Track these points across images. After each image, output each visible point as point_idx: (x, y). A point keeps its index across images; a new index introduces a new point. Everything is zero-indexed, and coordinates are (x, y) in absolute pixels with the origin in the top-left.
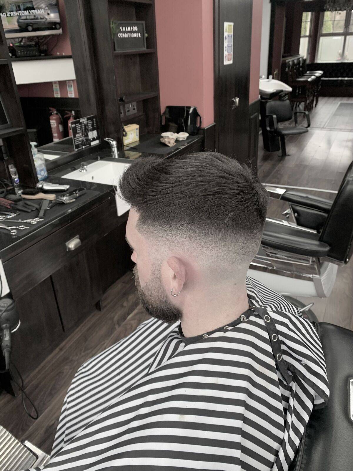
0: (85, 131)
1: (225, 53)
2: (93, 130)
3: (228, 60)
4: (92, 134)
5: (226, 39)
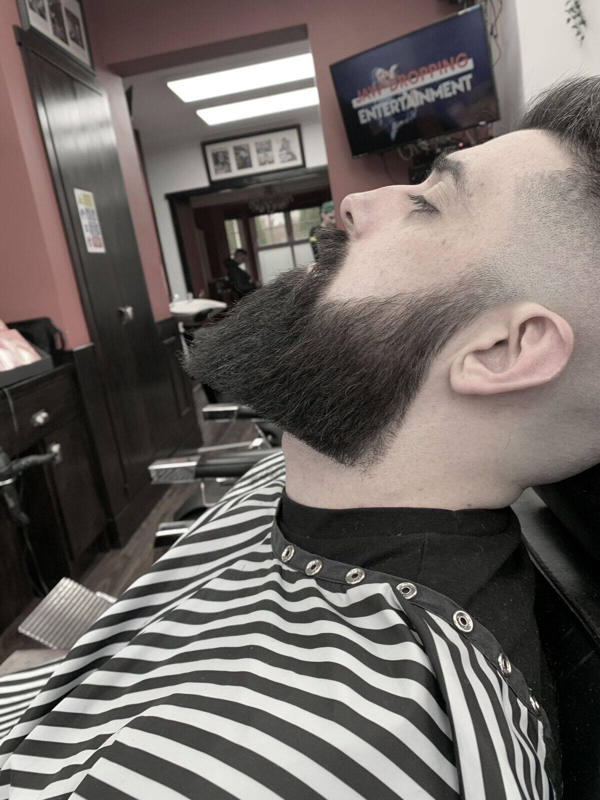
1: (87, 235)
3: (96, 246)
5: (83, 213)
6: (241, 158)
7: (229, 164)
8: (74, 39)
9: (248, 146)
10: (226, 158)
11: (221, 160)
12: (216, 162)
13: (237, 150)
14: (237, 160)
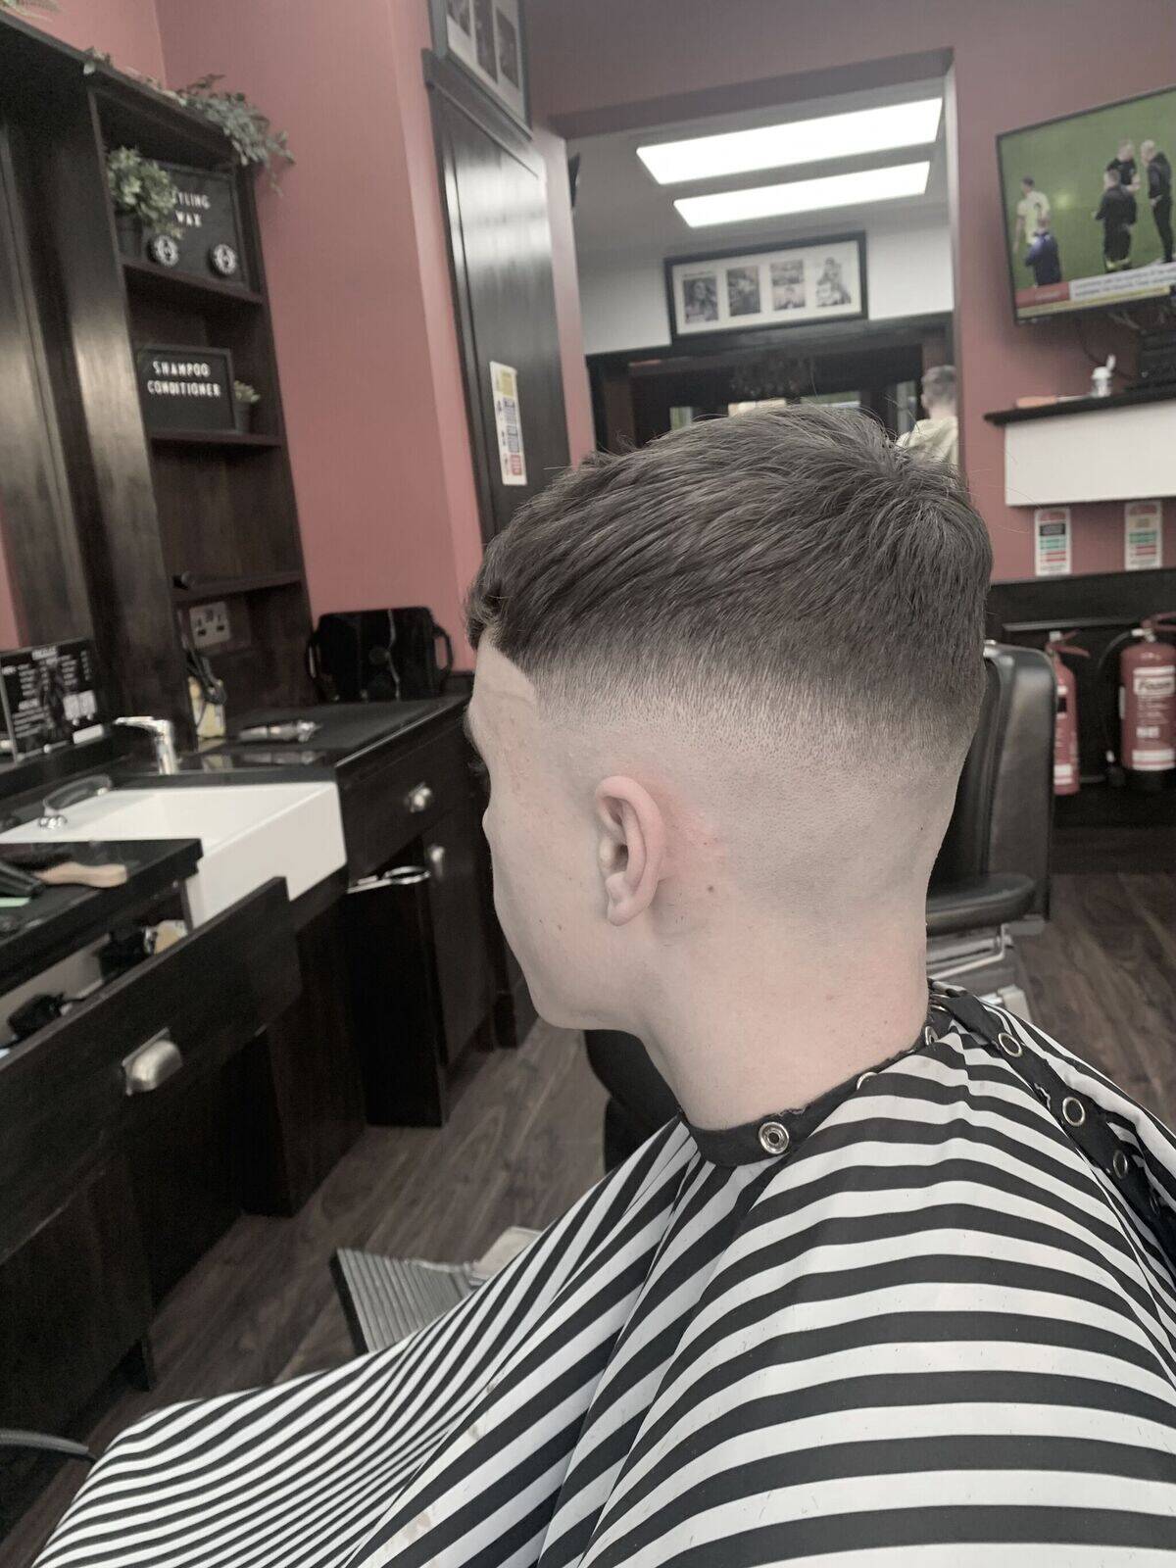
2: (80, 689)
4: (76, 703)
6: (740, 292)
8: (505, 71)
13: (733, 276)
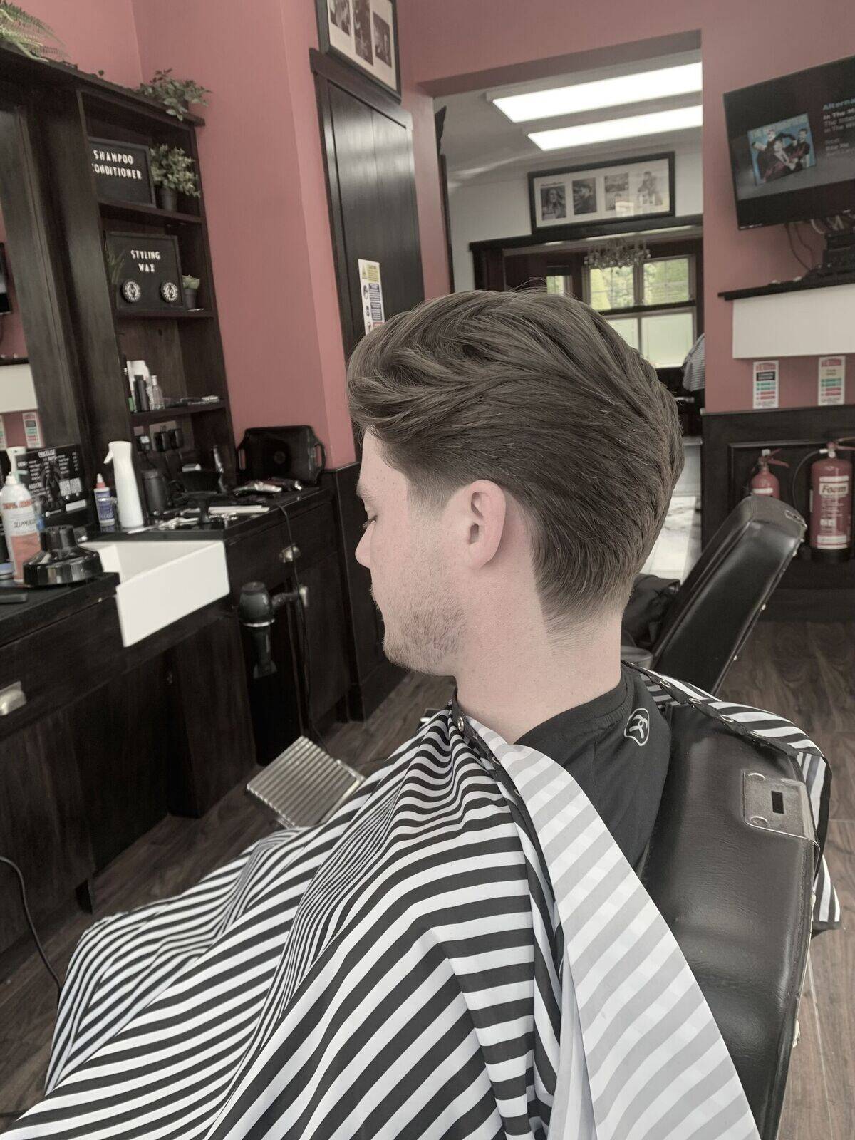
0: (52, 478)
1: (368, 319)
5: (365, 291)
7: (563, 206)
9: (594, 180)
10: (561, 196)
11: (553, 201)
12: (546, 201)
14: (575, 200)
